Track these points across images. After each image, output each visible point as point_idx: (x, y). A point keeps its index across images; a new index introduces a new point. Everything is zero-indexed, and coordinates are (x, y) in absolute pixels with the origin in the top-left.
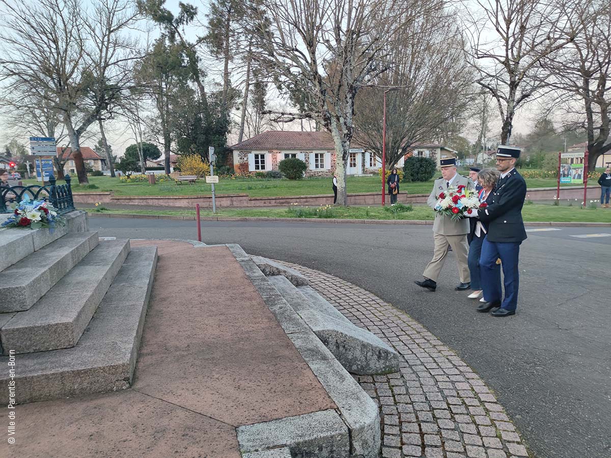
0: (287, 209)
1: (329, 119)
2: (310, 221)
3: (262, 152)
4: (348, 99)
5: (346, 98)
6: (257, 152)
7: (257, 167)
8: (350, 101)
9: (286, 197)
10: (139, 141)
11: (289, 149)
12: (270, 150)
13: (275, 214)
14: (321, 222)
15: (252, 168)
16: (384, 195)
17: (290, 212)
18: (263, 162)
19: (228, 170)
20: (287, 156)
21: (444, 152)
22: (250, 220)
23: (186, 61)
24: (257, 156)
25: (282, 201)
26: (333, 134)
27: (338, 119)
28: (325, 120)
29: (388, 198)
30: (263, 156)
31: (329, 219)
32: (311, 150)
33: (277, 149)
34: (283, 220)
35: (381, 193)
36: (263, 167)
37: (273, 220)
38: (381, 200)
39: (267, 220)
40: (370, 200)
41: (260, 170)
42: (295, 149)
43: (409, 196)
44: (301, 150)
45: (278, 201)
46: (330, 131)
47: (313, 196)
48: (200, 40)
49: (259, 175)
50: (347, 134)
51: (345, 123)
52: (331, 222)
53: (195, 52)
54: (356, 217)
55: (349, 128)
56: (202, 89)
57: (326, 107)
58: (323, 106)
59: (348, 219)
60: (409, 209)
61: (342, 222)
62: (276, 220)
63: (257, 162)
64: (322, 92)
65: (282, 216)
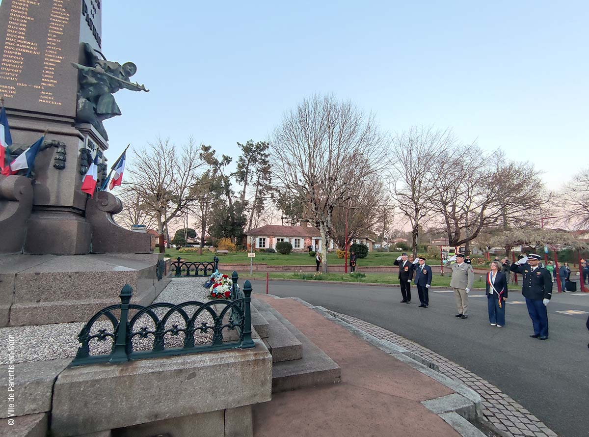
0: (293, 274)
1: (319, 223)
2: (310, 282)
3: (264, 237)
4: (329, 213)
5: (328, 212)
6: (261, 237)
7: (260, 246)
8: (330, 214)
9: (289, 266)
10: (186, 227)
11: (280, 236)
12: (269, 236)
13: (288, 277)
14: (316, 282)
15: (257, 246)
16: (346, 266)
17: (295, 275)
18: (264, 243)
19: (244, 247)
20: (278, 240)
21: (368, 241)
22: (274, 280)
23: (223, 185)
24: (261, 239)
25: (286, 268)
26: (321, 231)
27: (323, 223)
28: (317, 223)
29: (349, 268)
30: (264, 239)
31: (321, 281)
32: (293, 237)
33: (273, 236)
34: (293, 281)
35: (344, 265)
36: (264, 246)
37: (288, 281)
38: (345, 269)
39: (284, 280)
40: (337, 269)
41: (262, 248)
42: (283, 236)
43: (359, 267)
44: (287, 236)
45: (284, 268)
46: (319, 229)
47: (304, 266)
48: (232, 174)
49: (262, 250)
50: (328, 232)
51: (327, 226)
52: (322, 283)
53: (229, 181)
54: (336, 280)
55: (329, 229)
56: (230, 200)
57: (317, 217)
58: (316, 216)
59: (331, 281)
60: (364, 276)
61: (329, 283)
62: (290, 280)
63: (260, 243)
64: (316, 209)
65: (292, 278)
